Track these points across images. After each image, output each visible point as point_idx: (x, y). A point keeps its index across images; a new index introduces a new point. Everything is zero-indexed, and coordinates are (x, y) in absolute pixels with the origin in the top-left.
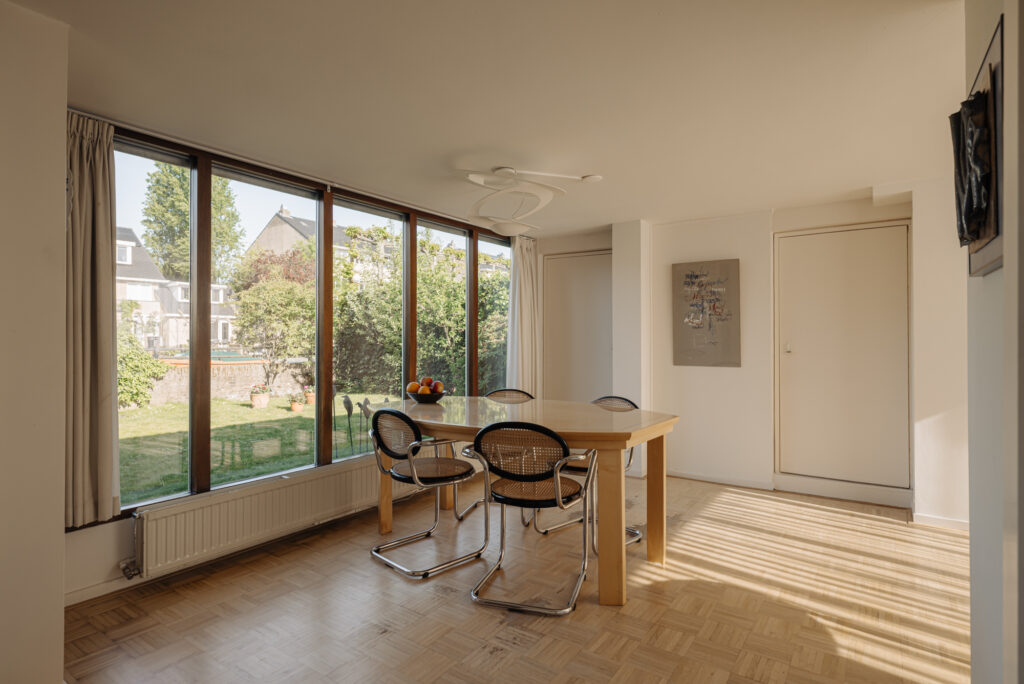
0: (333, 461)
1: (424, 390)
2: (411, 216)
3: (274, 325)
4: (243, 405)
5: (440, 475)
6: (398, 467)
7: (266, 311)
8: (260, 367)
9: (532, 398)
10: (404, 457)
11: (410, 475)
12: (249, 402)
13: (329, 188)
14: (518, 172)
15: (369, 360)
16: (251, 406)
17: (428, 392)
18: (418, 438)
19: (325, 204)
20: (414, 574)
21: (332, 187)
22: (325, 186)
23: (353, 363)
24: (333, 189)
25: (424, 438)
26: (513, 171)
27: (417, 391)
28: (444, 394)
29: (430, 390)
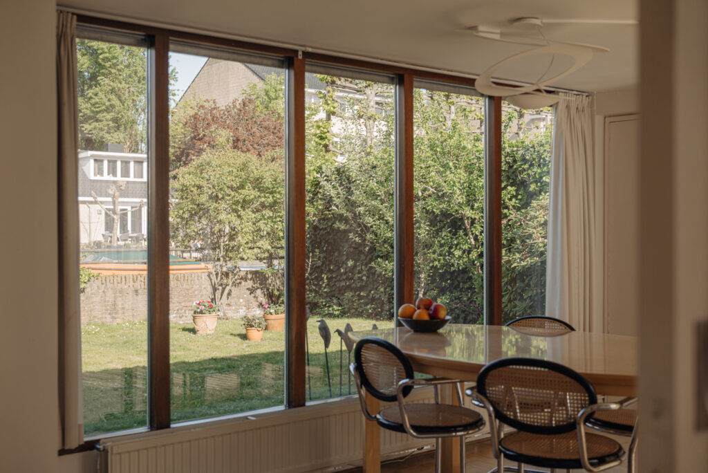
0: (308, 404)
1: (421, 314)
2: (406, 77)
3: (223, 216)
4: (184, 330)
5: (440, 423)
6: (386, 412)
7: (211, 197)
8: (205, 276)
9: (572, 329)
10: (393, 398)
11: (400, 421)
12: (191, 326)
13: (300, 53)
14: (544, 21)
15: (354, 266)
16: (193, 331)
17: (426, 317)
18: (410, 375)
19: (295, 75)
21: (303, 52)
22: (296, 52)
23: (330, 271)
24: (306, 54)
25: (417, 375)
26: (537, 22)
27: (411, 317)
28: (448, 320)
29: (429, 315)
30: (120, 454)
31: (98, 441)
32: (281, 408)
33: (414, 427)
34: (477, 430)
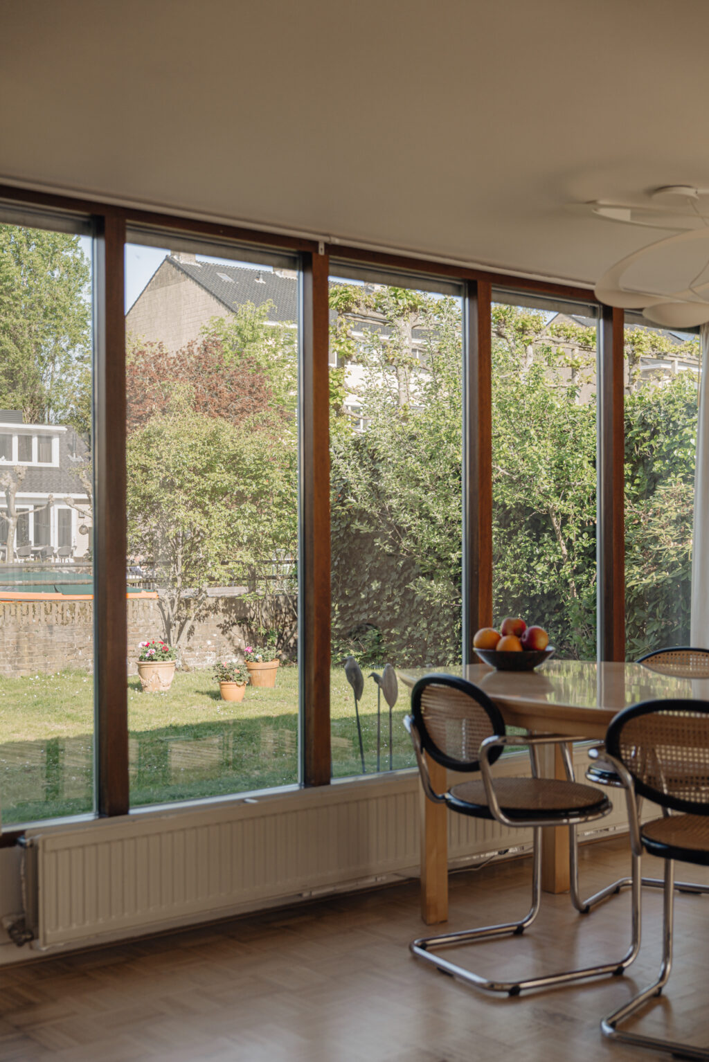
0: (334, 782)
1: (509, 643)
2: (481, 285)
3: (181, 513)
5: (540, 806)
6: (458, 786)
8: (153, 605)
10: (473, 767)
11: (483, 802)
13: (321, 246)
14: (701, 191)
16: (138, 687)
17: (517, 648)
18: (500, 731)
19: (315, 279)
20: (492, 987)
21: (326, 245)
22: (315, 244)
23: (344, 597)
24: (331, 248)
25: (510, 730)
26: (690, 192)
27: (494, 647)
28: (550, 652)
29: (522, 644)
30: (56, 851)
31: (22, 833)
32: (294, 787)
33: (505, 811)
34: (600, 815)
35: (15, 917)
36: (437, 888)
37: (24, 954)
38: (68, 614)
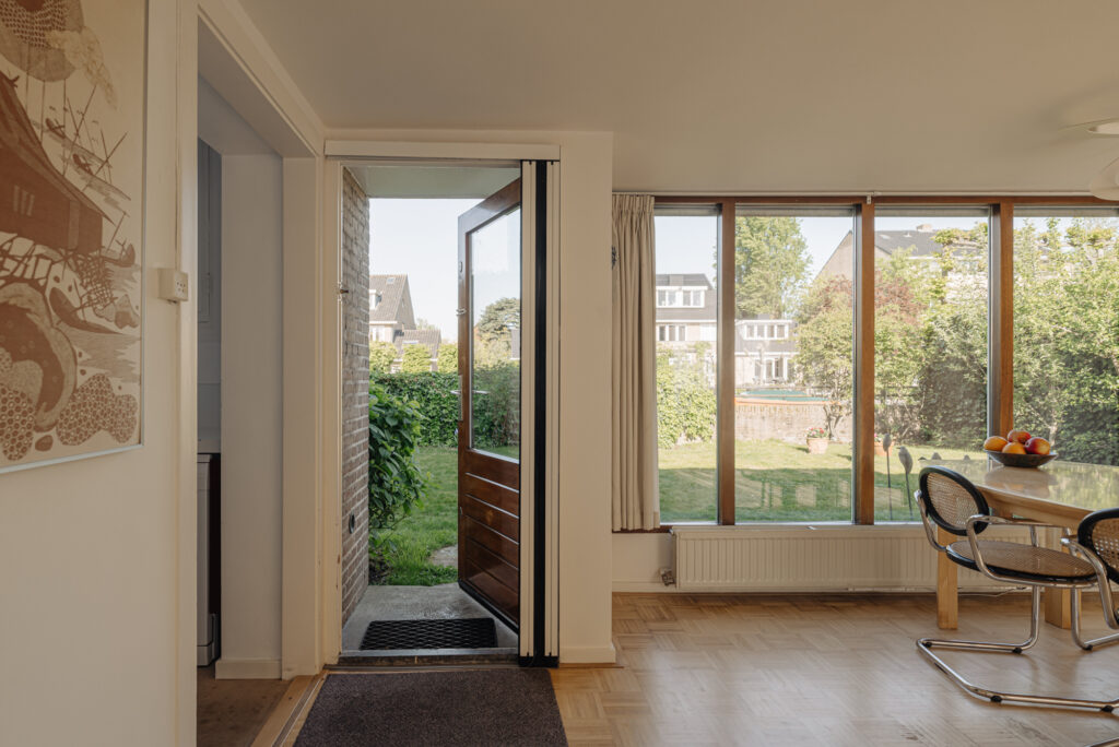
0: (877, 523)
1: (1013, 448)
2: (1002, 206)
3: (836, 361)
4: (799, 449)
6: (957, 545)
7: (826, 346)
8: (820, 409)
10: (963, 533)
11: (972, 558)
12: (806, 447)
13: (869, 199)
15: (972, 405)
16: (807, 451)
17: (1020, 452)
18: (984, 511)
19: (863, 220)
20: (977, 691)
21: (873, 198)
22: (865, 198)
23: (946, 408)
24: (876, 199)
27: (1001, 450)
28: (1053, 456)
29: (1025, 449)
30: (686, 540)
31: (670, 527)
32: (848, 523)
33: (988, 566)
34: (1089, 585)
35: (667, 570)
36: (948, 603)
37: (671, 589)
38: (773, 411)
